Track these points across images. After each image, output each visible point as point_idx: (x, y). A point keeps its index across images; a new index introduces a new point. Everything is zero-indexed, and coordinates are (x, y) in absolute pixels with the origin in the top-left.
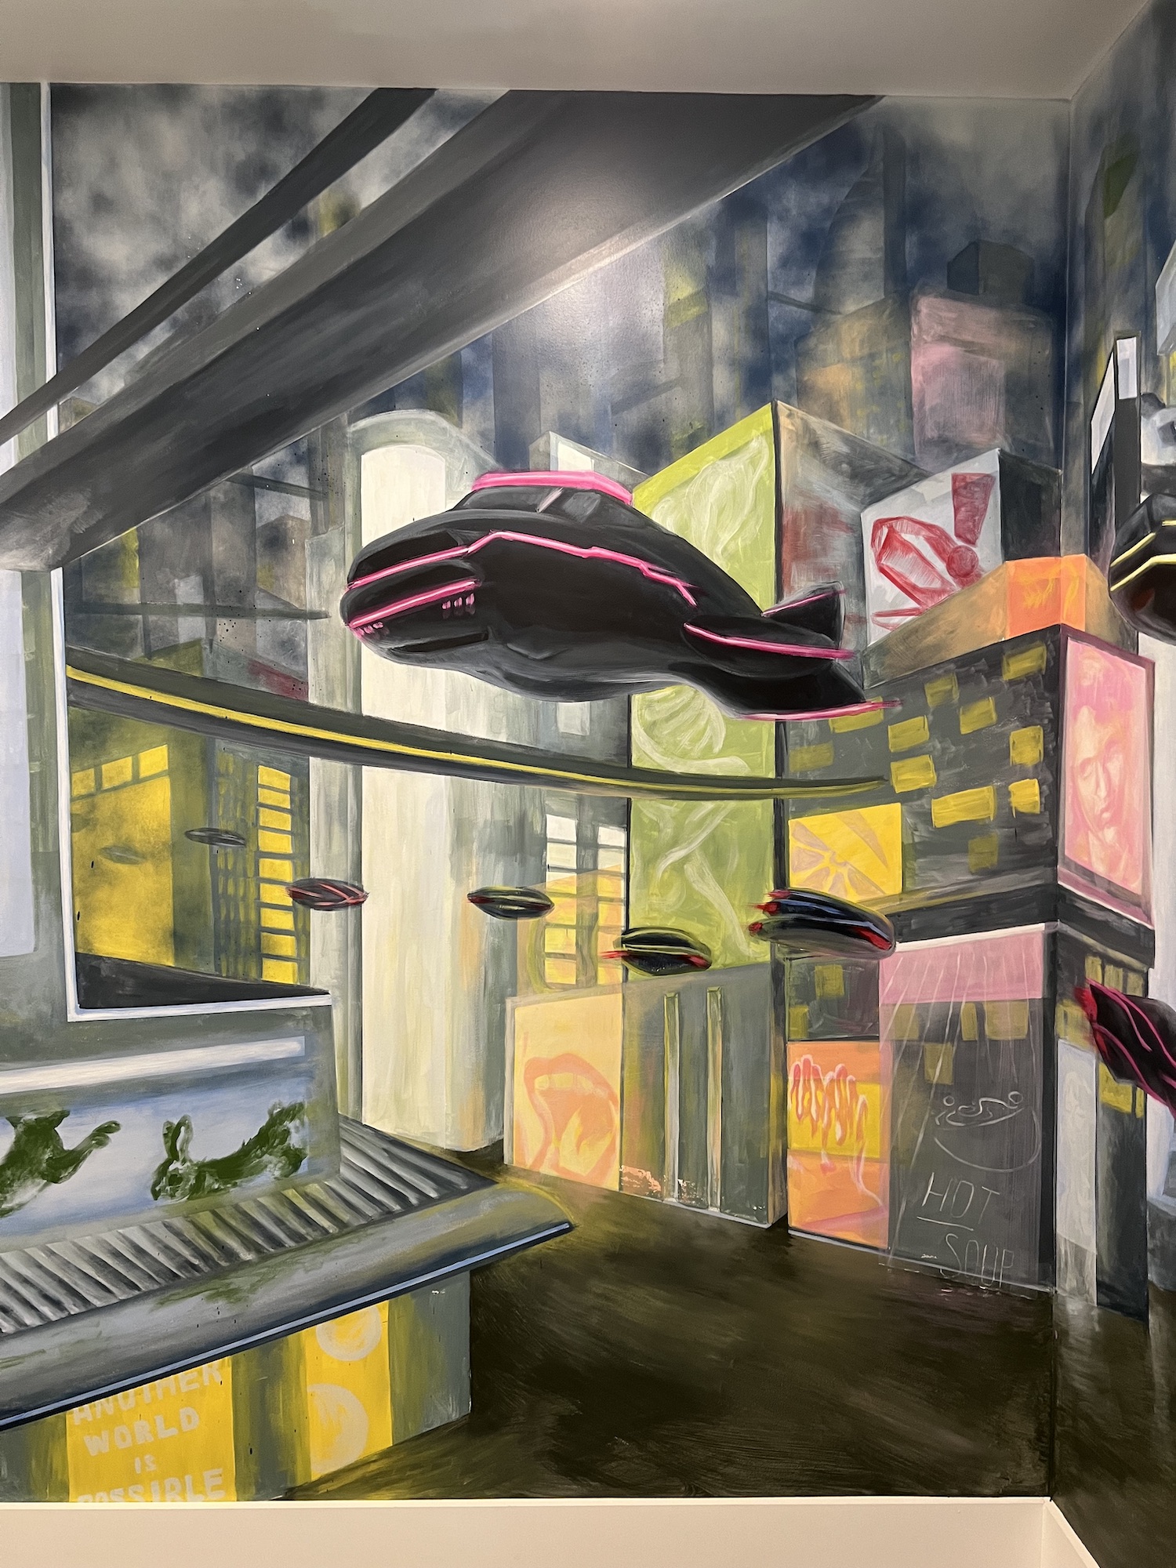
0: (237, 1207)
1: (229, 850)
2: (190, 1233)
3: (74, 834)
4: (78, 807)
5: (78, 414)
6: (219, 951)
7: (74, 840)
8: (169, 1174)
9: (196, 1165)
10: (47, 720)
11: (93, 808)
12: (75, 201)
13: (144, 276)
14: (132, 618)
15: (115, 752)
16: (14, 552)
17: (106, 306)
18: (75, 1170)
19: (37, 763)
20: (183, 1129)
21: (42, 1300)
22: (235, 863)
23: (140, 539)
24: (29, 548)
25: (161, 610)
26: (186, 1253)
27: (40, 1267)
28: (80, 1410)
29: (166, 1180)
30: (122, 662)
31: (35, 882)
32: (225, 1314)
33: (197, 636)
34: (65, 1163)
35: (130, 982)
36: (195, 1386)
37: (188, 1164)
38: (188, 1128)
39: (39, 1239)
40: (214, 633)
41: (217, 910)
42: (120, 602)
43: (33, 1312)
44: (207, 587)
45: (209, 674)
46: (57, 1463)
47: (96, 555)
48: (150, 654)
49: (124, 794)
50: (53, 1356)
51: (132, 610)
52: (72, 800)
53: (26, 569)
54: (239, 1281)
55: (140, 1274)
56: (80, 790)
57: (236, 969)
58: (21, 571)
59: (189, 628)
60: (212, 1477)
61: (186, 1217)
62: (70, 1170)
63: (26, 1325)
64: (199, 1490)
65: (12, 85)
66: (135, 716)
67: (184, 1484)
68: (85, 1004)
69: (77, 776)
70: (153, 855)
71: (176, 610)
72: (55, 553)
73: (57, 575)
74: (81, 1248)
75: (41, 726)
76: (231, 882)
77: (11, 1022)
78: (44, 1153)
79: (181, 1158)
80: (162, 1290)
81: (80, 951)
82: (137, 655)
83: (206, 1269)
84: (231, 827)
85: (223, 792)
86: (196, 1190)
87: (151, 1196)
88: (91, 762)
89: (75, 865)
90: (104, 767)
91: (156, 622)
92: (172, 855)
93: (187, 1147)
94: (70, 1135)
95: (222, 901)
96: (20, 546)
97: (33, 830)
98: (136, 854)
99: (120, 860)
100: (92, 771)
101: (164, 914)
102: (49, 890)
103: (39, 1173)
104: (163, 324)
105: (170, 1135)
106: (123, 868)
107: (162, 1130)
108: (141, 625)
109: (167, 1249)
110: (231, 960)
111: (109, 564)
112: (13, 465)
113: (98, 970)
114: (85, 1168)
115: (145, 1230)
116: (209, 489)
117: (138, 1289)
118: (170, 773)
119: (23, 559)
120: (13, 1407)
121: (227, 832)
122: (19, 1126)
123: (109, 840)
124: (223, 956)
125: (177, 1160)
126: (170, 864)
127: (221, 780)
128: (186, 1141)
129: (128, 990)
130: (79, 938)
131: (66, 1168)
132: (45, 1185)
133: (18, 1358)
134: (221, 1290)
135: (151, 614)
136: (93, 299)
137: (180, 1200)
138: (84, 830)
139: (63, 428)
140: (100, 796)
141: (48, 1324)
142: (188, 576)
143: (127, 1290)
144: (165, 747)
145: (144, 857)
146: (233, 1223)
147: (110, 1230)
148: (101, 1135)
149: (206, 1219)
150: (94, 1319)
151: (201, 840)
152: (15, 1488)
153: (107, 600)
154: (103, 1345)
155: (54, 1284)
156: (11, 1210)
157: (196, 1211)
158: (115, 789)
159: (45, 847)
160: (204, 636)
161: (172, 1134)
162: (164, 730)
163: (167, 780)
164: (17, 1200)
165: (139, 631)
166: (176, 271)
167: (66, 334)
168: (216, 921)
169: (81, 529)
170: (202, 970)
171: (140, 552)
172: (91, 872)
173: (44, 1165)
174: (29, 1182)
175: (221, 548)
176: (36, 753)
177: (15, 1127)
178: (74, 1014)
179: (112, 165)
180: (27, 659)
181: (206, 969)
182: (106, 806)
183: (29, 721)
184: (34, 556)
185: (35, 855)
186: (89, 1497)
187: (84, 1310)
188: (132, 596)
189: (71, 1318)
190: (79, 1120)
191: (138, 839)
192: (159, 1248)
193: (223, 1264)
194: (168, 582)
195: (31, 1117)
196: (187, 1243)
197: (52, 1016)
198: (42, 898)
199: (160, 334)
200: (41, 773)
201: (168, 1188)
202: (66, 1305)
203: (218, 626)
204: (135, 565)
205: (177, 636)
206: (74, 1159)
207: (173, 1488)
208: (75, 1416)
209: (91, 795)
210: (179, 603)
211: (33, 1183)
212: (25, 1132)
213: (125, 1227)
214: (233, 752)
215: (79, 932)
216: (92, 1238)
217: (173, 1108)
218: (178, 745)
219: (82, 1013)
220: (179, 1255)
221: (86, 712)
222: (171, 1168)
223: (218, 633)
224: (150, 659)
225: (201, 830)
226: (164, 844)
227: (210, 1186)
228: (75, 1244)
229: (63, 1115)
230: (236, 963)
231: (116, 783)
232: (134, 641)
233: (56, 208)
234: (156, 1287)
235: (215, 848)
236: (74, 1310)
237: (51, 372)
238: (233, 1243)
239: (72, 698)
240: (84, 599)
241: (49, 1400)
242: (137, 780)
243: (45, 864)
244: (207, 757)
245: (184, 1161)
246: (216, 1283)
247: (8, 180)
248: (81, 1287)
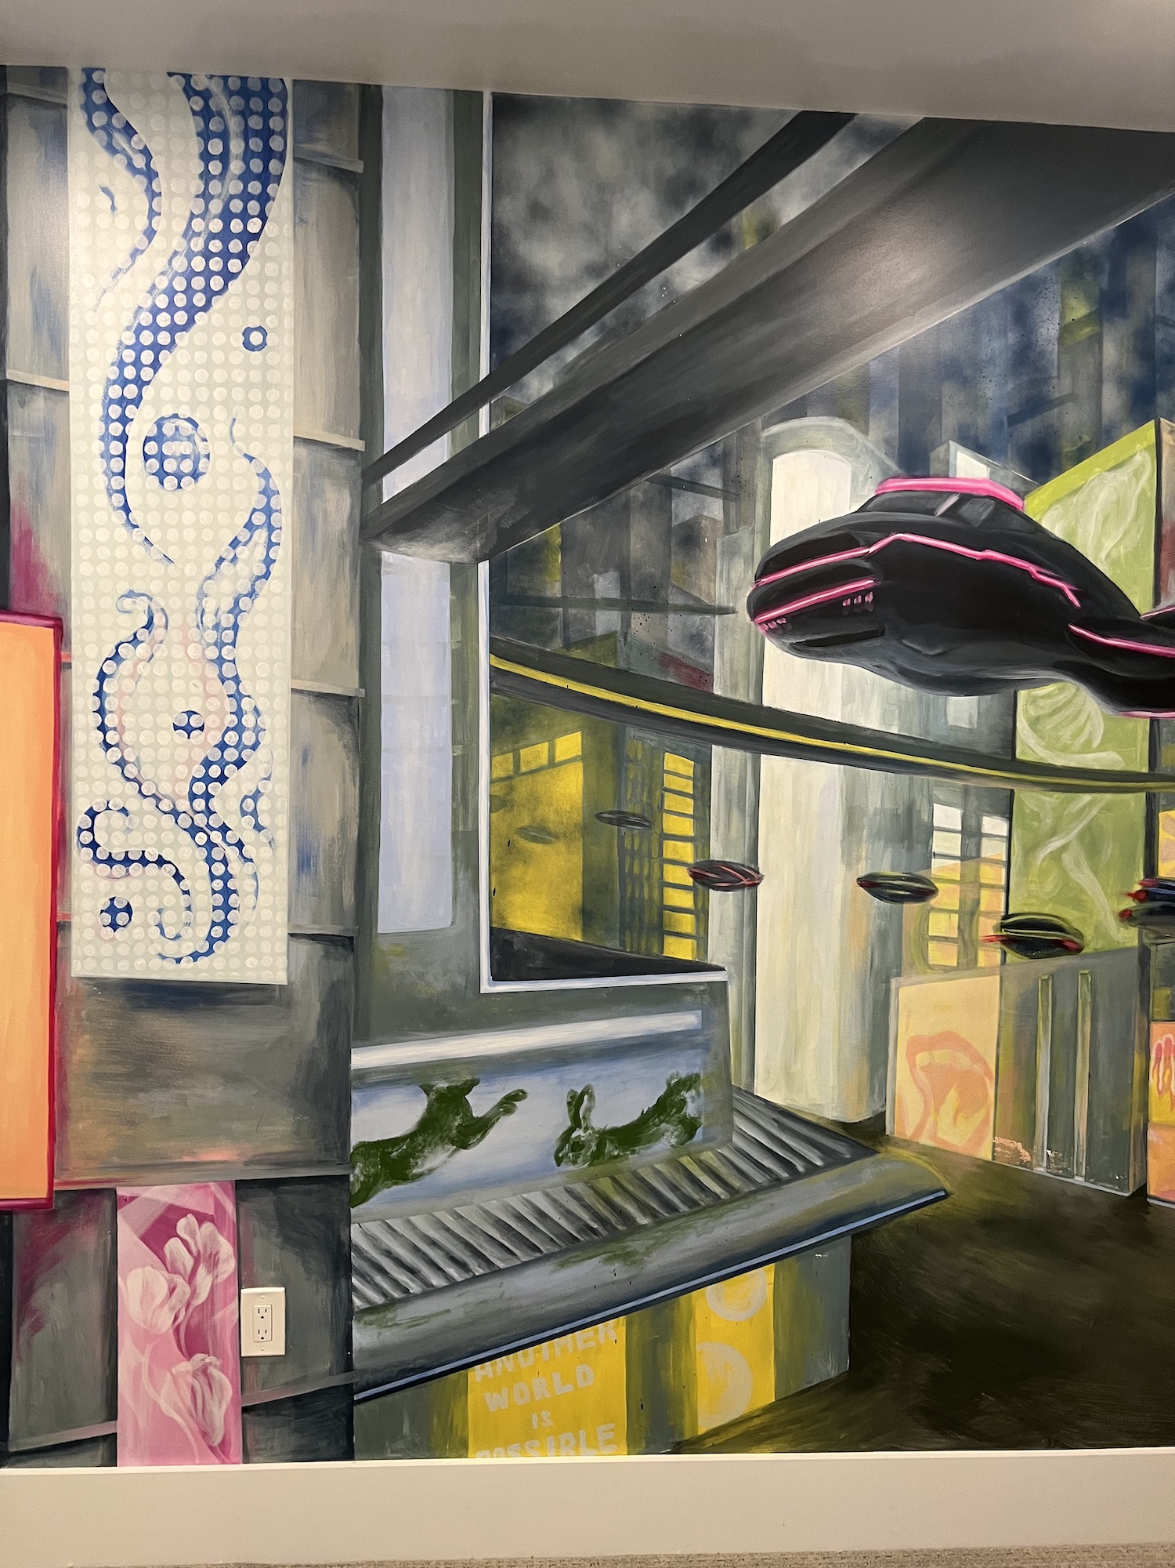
0: (635, 1174)
1: (636, 832)
2: (591, 1199)
3: (492, 814)
4: (498, 790)
5: (508, 413)
6: (624, 927)
7: (492, 820)
8: (571, 1142)
9: (597, 1132)
10: (470, 706)
11: (511, 789)
12: (513, 209)
13: (576, 282)
14: (554, 610)
15: (533, 737)
16: (444, 544)
17: (539, 310)
18: (483, 1137)
19: (461, 746)
20: (586, 1097)
21: (450, 1263)
22: (641, 845)
23: (563, 535)
24: (458, 541)
25: (579, 604)
26: (586, 1217)
27: (448, 1230)
28: (482, 1368)
29: (568, 1146)
30: (542, 652)
31: (455, 859)
32: (621, 1276)
33: (613, 629)
34: (474, 1130)
35: (541, 955)
36: (592, 1344)
37: (590, 1131)
38: (591, 1097)
39: (447, 1202)
40: (629, 626)
41: (623, 889)
42: (542, 594)
43: (440, 1273)
44: (624, 582)
45: (622, 665)
46: (457, 1420)
47: (521, 550)
48: (568, 645)
49: (540, 778)
50: (458, 1315)
51: (553, 603)
52: (492, 782)
53: (454, 560)
54: (635, 1244)
55: (542, 1237)
56: (499, 773)
57: (639, 945)
58: (450, 563)
59: (606, 621)
60: (604, 1432)
61: (586, 1183)
62: (479, 1136)
63: (433, 1286)
64: (593, 1446)
65: (456, 91)
66: (553, 704)
67: (578, 1439)
68: (497, 976)
69: (496, 759)
70: (565, 836)
71: (594, 604)
72: (482, 546)
73: (484, 568)
74: (487, 1212)
75: (465, 712)
76: (636, 862)
77: (426, 993)
78: (454, 1120)
79: (583, 1125)
80: (562, 1252)
81: (494, 925)
82: (556, 645)
83: (604, 1233)
84: (638, 811)
85: (631, 777)
86: (597, 1156)
87: (554, 1162)
88: (510, 746)
89: (493, 844)
90: (522, 752)
91: (575, 615)
92: (583, 835)
93: (589, 1115)
94: (480, 1102)
95: (628, 880)
96: (449, 538)
97: (454, 811)
98: (549, 834)
99: (535, 839)
100: (510, 756)
101: (574, 891)
102: (466, 869)
103: (449, 1139)
104: (592, 328)
105: (574, 1103)
106: (537, 847)
107: (565, 1099)
108: (561, 618)
109: (568, 1214)
110: (635, 935)
111: (532, 559)
112: (446, 460)
113: (511, 943)
114: (493, 1134)
115: (547, 1195)
116: (629, 489)
117: (540, 1251)
118: (583, 758)
119: (452, 551)
120: (418, 1366)
121: (634, 815)
122: (431, 1094)
123: (525, 820)
124: (627, 933)
125: (580, 1127)
126: (580, 844)
127: (630, 765)
128: (589, 1109)
129: (538, 963)
130: (494, 913)
131: (475, 1135)
132: (454, 1151)
133: (424, 1317)
134: (618, 1252)
135: (571, 606)
136: (527, 302)
137: (582, 1166)
138: (502, 811)
139: (494, 426)
140: (518, 779)
141: (453, 1285)
142: (607, 571)
143: (530, 1252)
144: (578, 735)
145: (557, 837)
146: (631, 1188)
147: (514, 1195)
148: (508, 1104)
149: (605, 1185)
150: (496, 1281)
151: (610, 821)
152: (415, 1445)
153: (531, 593)
154: (503, 1305)
155: (461, 1246)
156: (421, 1175)
157: (596, 1177)
158: (532, 772)
159: (465, 824)
160: (619, 629)
161: (575, 1102)
162: (579, 718)
163: (580, 765)
164: (428, 1165)
165: (559, 623)
166: (606, 278)
167: (499, 336)
168: (622, 898)
169: (507, 524)
170: (608, 945)
171: (563, 548)
172: (507, 852)
173: (454, 1132)
174: (439, 1148)
175: (638, 546)
176: (459, 736)
177: (428, 1094)
178: (487, 986)
179: (549, 175)
180: (454, 647)
181: (612, 944)
182: (523, 788)
183: (453, 706)
184: (463, 549)
185: (455, 834)
186: (487, 1452)
187: (488, 1271)
188: (554, 590)
189: (476, 1279)
190: (488, 1089)
191: (552, 820)
192: (560, 1213)
193: (620, 1228)
194: (588, 578)
195: (443, 1085)
196: (587, 1208)
197: (466, 987)
198: (461, 875)
199: (589, 338)
200: (463, 756)
201: (570, 1154)
202: (471, 1267)
203: (633, 620)
204: (557, 560)
205: (594, 628)
206: (482, 1126)
207: (567, 1443)
208: (476, 1374)
209: (509, 778)
210: (597, 597)
211: (443, 1148)
212: (437, 1099)
213: (529, 1192)
214: (641, 739)
215: (495, 908)
216: (495, 1202)
217: (578, 1077)
218: (590, 732)
219: (494, 985)
220: (579, 1219)
221: (506, 698)
222: (574, 1135)
223: (633, 626)
224: (568, 650)
225: (610, 813)
226: (576, 825)
227: (609, 1153)
228: (481, 1208)
229: (473, 1084)
230: (640, 938)
231: (533, 767)
232: (554, 631)
233: (495, 214)
234: (557, 1249)
235: (623, 829)
236: (479, 1271)
237: (484, 372)
238: (631, 1209)
239: (494, 685)
240: (509, 591)
241: (452, 1358)
242: (552, 764)
243: (464, 842)
244: (618, 743)
245: (586, 1129)
246: (614, 1246)
247: (449, 186)
248: (486, 1250)
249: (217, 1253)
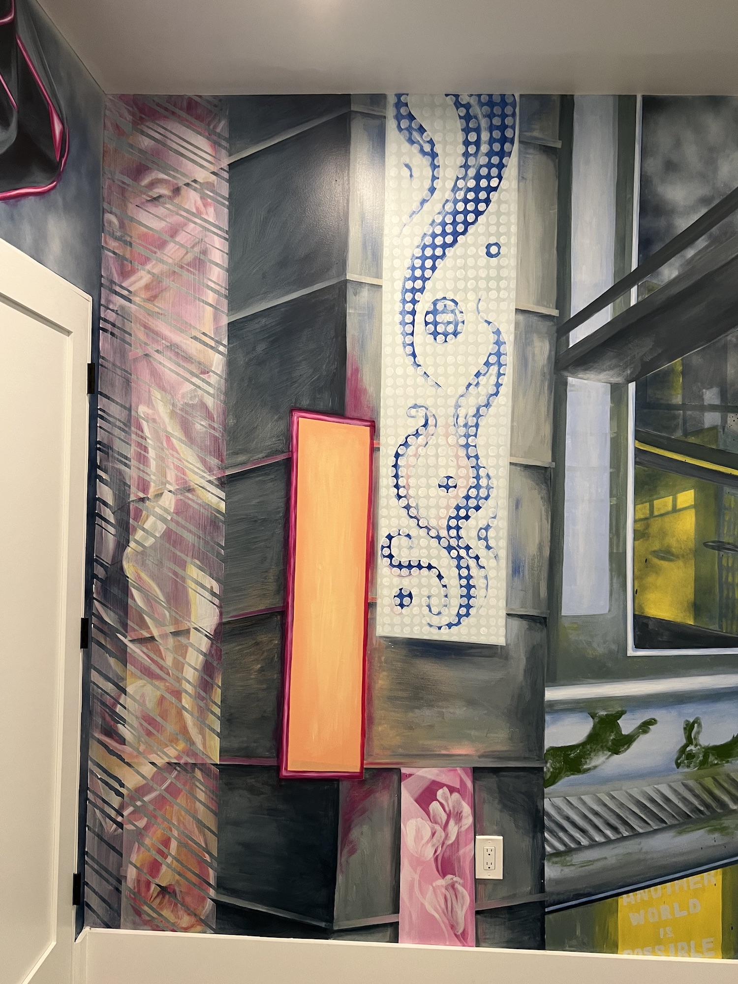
0: (728, 776)
1: (730, 555)
2: (699, 791)
3: (636, 542)
4: (639, 526)
5: (649, 291)
6: (722, 616)
7: (635, 546)
8: (686, 753)
9: (704, 748)
10: (621, 474)
11: (648, 526)
12: (655, 165)
13: (693, 209)
14: (676, 412)
15: (662, 493)
16: (607, 372)
17: (670, 226)
18: (629, 747)
19: (615, 498)
20: (696, 725)
21: (607, 827)
22: (733, 563)
23: (683, 365)
24: (616, 370)
25: (693, 408)
26: (696, 802)
27: (605, 805)
28: (634, 895)
29: (684, 756)
30: (669, 439)
31: (611, 570)
32: (719, 842)
33: (716, 424)
34: (623, 743)
35: (667, 633)
36: (700, 885)
37: (699, 747)
38: (700, 725)
39: (606, 788)
40: (726, 422)
41: (721, 591)
42: (670, 403)
43: (600, 833)
44: (723, 394)
45: (721, 447)
46: (611, 929)
47: (656, 375)
48: (686, 434)
49: (667, 519)
50: (612, 861)
51: (676, 407)
52: (635, 521)
53: (613, 382)
54: (727, 822)
55: (667, 814)
56: (640, 516)
57: (732, 627)
58: (611, 383)
59: (711, 419)
60: (707, 943)
61: (696, 780)
62: (626, 747)
63: (596, 841)
64: (700, 952)
65: (620, 96)
66: (677, 472)
67: (689, 946)
68: (638, 645)
69: (639, 507)
70: (683, 556)
71: (703, 408)
72: (631, 373)
73: (632, 387)
74: (631, 796)
75: (618, 476)
76: (730, 575)
77: (592, 654)
78: (610, 735)
79: (694, 743)
80: (680, 825)
81: (636, 613)
82: (678, 434)
83: (708, 813)
84: (731, 541)
85: (727, 519)
86: (703, 764)
87: (675, 766)
88: (647, 498)
89: (636, 560)
90: (656, 502)
91: (691, 416)
92: (695, 556)
93: (698, 737)
94: (627, 725)
95: (724, 586)
96: (611, 368)
97: (611, 539)
98: (673, 555)
99: (663, 559)
100: (647, 505)
101: (689, 592)
102: (618, 577)
103: (607, 748)
104: (703, 237)
105: (688, 728)
106: (664, 564)
107: (682, 725)
108: (681, 417)
109: (684, 799)
110: (729, 622)
111: (664, 380)
112: (609, 320)
113: (647, 625)
114: (635, 746)
115: (670, 787)
116: (727, 336)
117: (666, 823)
118: (695, 506)
119: (612, 377)
120: (586, 892)
121: (729, 544)
122: (596, 718)
123: (656, 546)
124: (724, 620)
125: (692, 744)
126: (693, 562)
127: (726, 511)
128: (698, 733)
129: (665, 638)
130: (636, 605)
131: (623, 746)
132: (610, 756)
133: (590, 861)
134: (717, 827)
135: (688, 410)
136: (662, 222)
137: (693, 769)
138: (641, 540)
139: (640, 299)
140: (652, 520)
141: (609, 841)
142: (712, 387)
143: (659, 823)
144: (692, 491)
145: (678, 557)
146: (726, 785)
147: (649, 785)
148: (645, 727)
149: (709, 782)
150: (637, 841)
151: (713, 548)
152: (584, 944)
153: (662, 402)
154: (642, 857)
155: (614, 817)
156: (589, 769)
157: (703, 777)
158: (662, 515)
159: (618, 546)
160: (720, 424)
161: (689, 728)
162: (692, 481)
163: (693, 511)
164: (593, 763)
165: (680, 421)
166: (713, 205)
167: (644, 244)
168: (721, 597)
169: (647, 359)
170: (711, 627)
171: (683, 373)
172: (645, 566)
173: (610, 743)
174: (601, 753)
175: (733, 371)
176: (614, 492)
177: (593, 718)
178: (631, 652)
179: (678, 144)
180: (612, 436)
181: (714, 627)
182: (655, 525)
183: (611, 473)
184: (619, 375)
185: (611, 554)
186: (629, 951)
187: (631, 834)
188: (678, 400)
189: (624, 838)
190: (632, 717)
191: (675, 546)
192: (679, 799)
193: (719, 811)
194: (699, 392)
195: (603, 713)
196: (697, 796)
197: (618, 652)
198: (615, 580)
199: (702, 243)
200: (616, 505)
201: (686, 761)
202: (621, 830)
203: (728, 418)
204: (679, 380)
205: (703, 424)
206: (628, 741)
207: (683, 949)
208: (624, 900)
209: (646, 519)
210: (705, 404)
211: (603, 753)
212: (599, 722)
213: (658, 784)
214: (734, 494)
215: (637, 602)
216: (638, 790)
217: (691, 712)
218: (700, 490)
219: (636, 651)
220: (691, 803)
221: (645, 468)
222: (688, 749)
223: (729, 422)
224: (686, 437)
225: (713, 542)
226: (690, 550)
227: (712, 762)
228: (627, 792)
229: (622, 713)
230: (732, 624)
231: (662, 512)
232: (677, 426)
233: (643, 169)
234: (676, 822)
235: (722, 553)
236: (626, 834)
237: (634, 266)
238: (726, 798)
239: (638, 460)
240: (648, 400)
241: (609, 888)
242: (675, 510)
243: (617, 559)
244: (718, 497)
245: (696, 745)
246: (713, 822)
247: (615, 153)
248: (630, 820)
249: (461, 812)
